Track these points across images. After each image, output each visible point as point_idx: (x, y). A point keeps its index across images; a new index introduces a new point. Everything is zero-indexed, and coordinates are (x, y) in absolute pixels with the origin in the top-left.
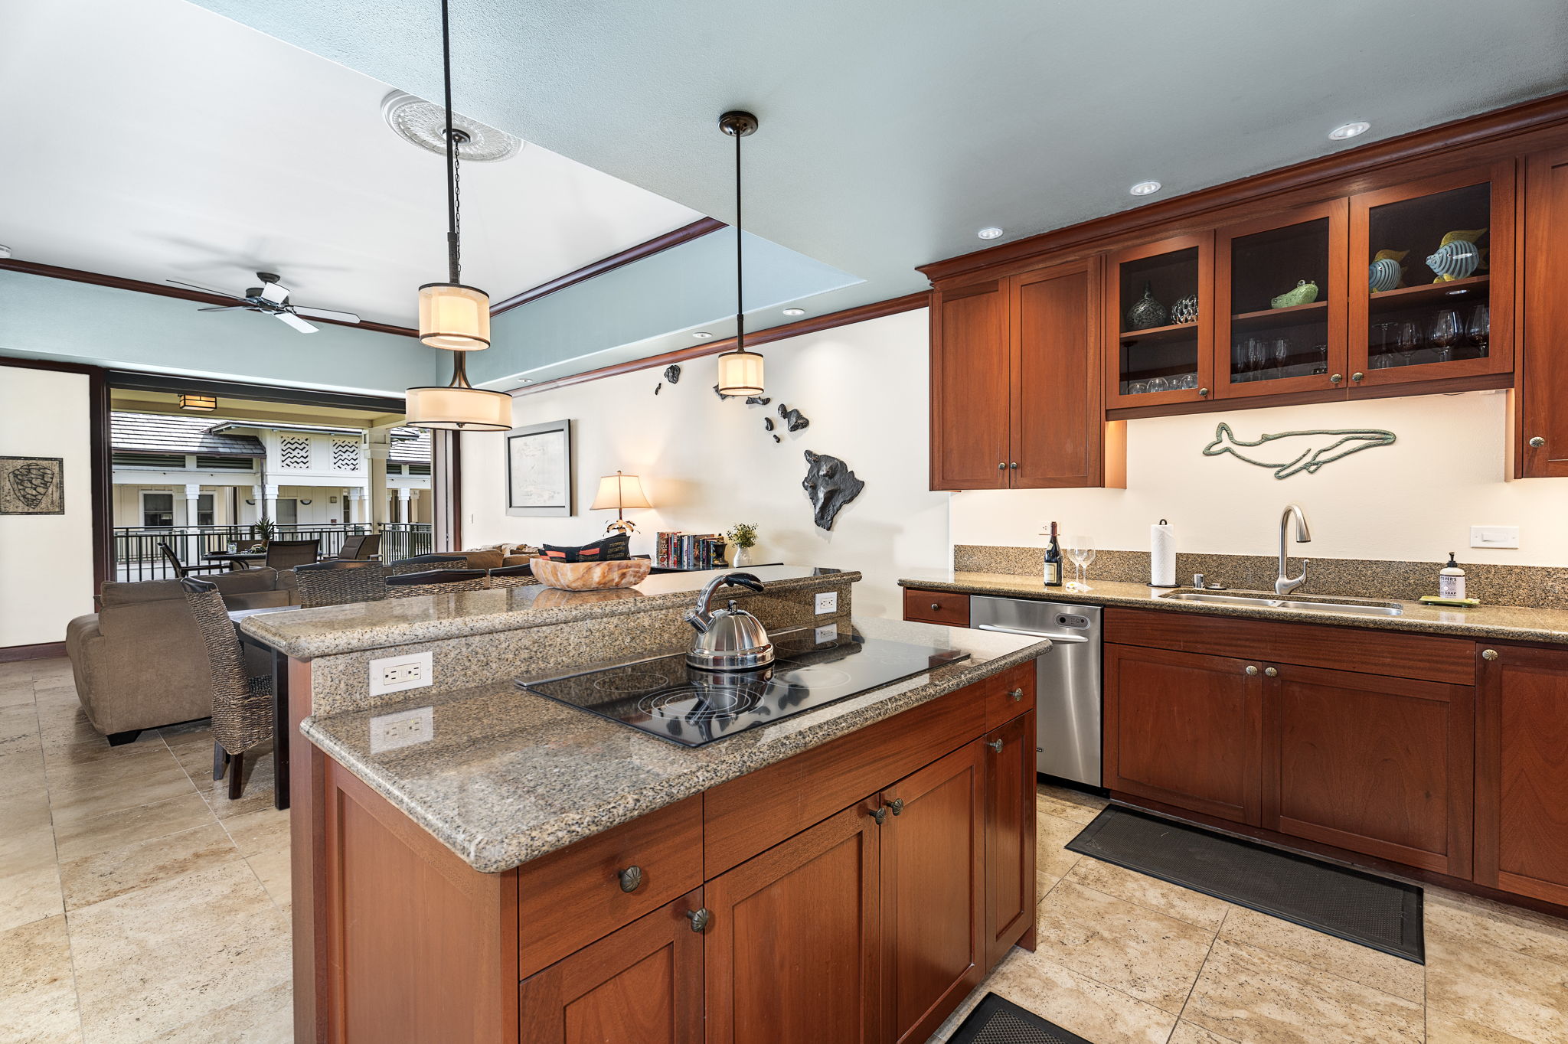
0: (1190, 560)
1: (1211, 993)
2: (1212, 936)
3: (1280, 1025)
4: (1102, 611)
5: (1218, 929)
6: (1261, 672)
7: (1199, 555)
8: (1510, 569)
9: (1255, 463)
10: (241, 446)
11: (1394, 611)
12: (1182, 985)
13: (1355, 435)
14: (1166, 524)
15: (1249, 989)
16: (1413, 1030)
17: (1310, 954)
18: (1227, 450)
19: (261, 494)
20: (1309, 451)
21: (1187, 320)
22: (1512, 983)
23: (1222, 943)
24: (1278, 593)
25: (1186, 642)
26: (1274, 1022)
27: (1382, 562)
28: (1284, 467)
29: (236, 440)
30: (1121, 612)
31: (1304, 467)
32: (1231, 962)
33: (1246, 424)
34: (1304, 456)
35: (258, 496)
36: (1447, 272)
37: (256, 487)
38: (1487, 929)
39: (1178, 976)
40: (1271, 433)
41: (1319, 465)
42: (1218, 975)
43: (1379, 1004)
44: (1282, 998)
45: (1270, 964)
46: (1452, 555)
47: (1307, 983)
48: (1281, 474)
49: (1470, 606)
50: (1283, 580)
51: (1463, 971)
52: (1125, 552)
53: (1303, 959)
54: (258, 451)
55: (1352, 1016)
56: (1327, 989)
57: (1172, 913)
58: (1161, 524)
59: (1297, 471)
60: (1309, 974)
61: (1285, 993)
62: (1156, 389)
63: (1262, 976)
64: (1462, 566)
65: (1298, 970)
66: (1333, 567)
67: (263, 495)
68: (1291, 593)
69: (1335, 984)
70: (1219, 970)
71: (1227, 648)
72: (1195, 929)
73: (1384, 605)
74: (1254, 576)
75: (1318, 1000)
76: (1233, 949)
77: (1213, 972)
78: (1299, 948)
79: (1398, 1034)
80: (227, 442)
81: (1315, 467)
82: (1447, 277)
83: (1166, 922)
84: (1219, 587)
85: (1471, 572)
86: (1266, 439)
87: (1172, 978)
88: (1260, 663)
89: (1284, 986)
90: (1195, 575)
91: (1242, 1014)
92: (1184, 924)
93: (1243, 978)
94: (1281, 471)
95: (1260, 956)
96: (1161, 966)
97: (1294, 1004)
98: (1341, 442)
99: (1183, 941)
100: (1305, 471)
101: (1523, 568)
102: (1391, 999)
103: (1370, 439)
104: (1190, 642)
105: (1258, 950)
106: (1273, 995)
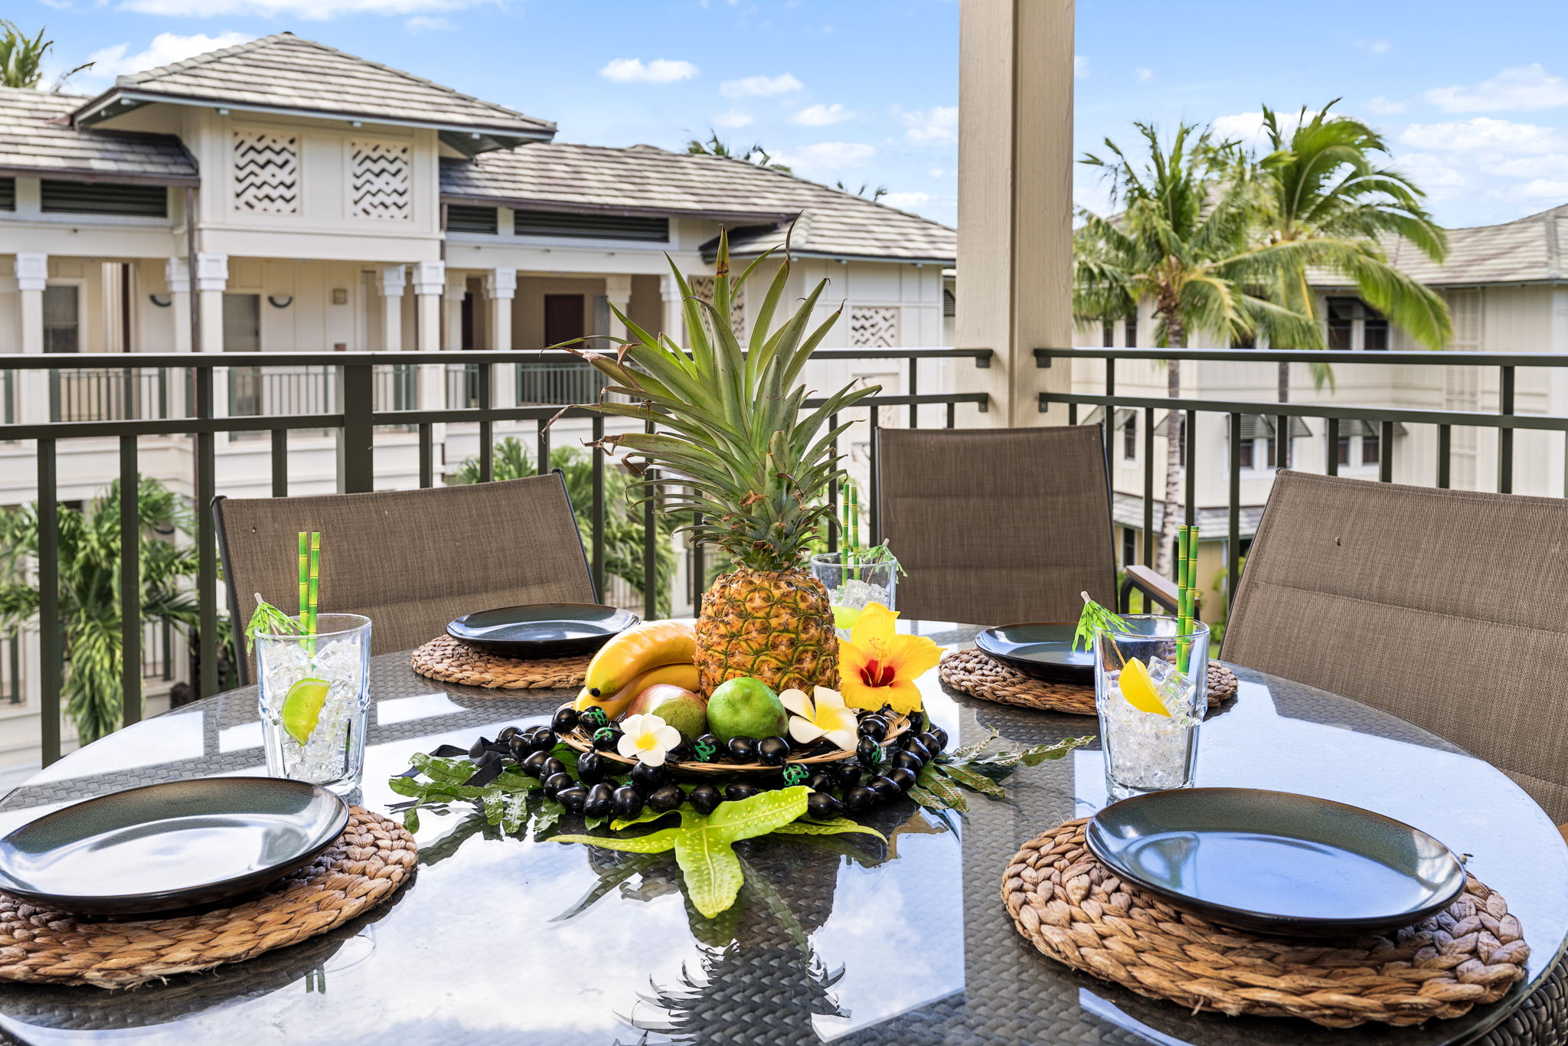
10: (142, 158)
19: (186, 277)
29: (129, 144)
35: (178, 280)
37: (174, 261)
54: (183, 170)
67: (194, 280)
80: (110, 146)
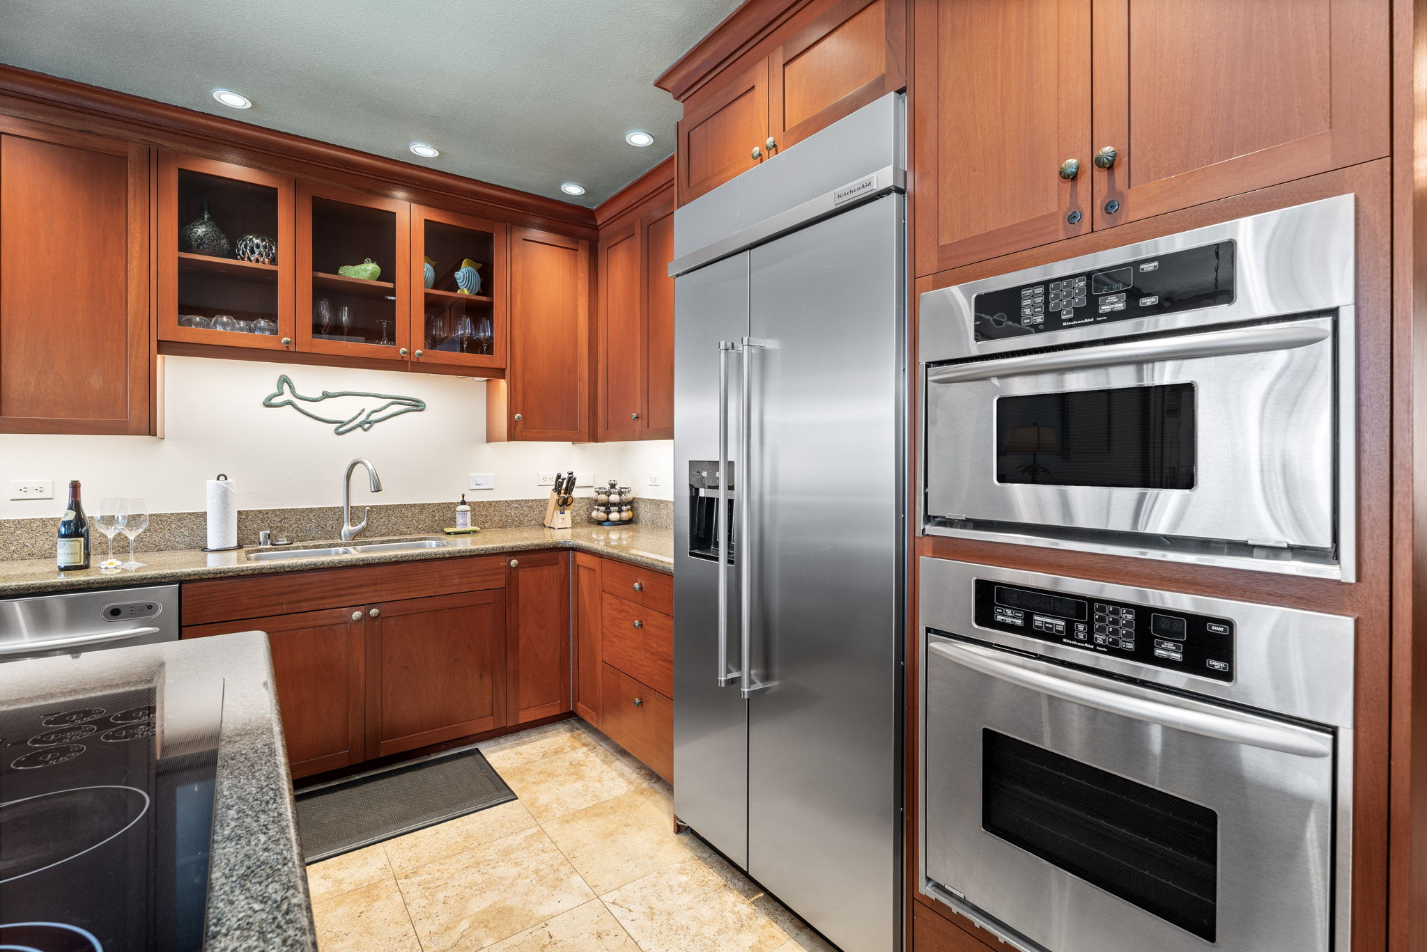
0: (250, 517)
1: (433, 929)
2: (393, 882)
3: (490, 909)
4: (180, 588)
5: (392, 873)
6: (366, 615)
7: (260, 512)
8: (490, 503)
9: (317, 418)
11: (434, 543)
12: (409, 944)
13: (398, 400)
14: (226, 479)
15: (451, 901)
16: (547, 845)
17: (461, 841)
18: (289, 403)
20: (363, 410)
21: (257, 261)
22: (556, 779)
23: (405, 881)
24: (344, 541)
25: (289, 603)
26: (486, 911)
27: (418, 505)
28: (342, 423)
30: (207, 586)
31: (360, 425)
32: (423, 891)
33: (309, 379)
34: (360, 414)
36: (466, 287)
38: (522, 754)
39: (399, 938)
40: (332, 390)
41: (371, 423)
42: (424, 909)
43: (521, 844)
44: (475, 888)
45: (447, 870)
46: (463, 496)
47: (478, 864)
48: (341, 430)
49: (475, 532)
50: (347, 528)
51: (534, 788)
52: (165, 515)
53: (461, 848)
55: (517, 864)
56: (491, 858)
57: (346, 887)
58: (218, 479)
59: (354, 428)
60: (473, 856)
61: (473, 883)
62: (224, 329)
63: (451, 883)
64: (469, 504)
65: (465, 858)
66: (384, 512)
68: (356, 538)
69: (492, 849)
70: (422, 905)
71: (332, 600)
72: (375, 886)
73: (421, 539)
74: (318, 526)
75: (494, 870)
76: (415, 879)
77: (419, 910)
78: (453, 842)
79: (543, 855)
81: (368, 425)
82: (466, 292)
83: (349, 900)
84: (285, 542)
85: (475, 506)
86: (326, 395)
87: (397, 945)
88: (363, 607)
89: (469, 879)
90: (261, 533)
91: (464, 925)
92: (363, 889)
93: (441, 896)
94: (341, 427)
95: (436, 869)
96: (378, 942)
97: (484, 886)
98: (388, 405)
99: (376, 905)
100: (360, 429)
101: (497, 502)
102: (523, 835)
103: (408, 405)
104: (293, 602)
105: (431, 865)
106: (468, 891)
